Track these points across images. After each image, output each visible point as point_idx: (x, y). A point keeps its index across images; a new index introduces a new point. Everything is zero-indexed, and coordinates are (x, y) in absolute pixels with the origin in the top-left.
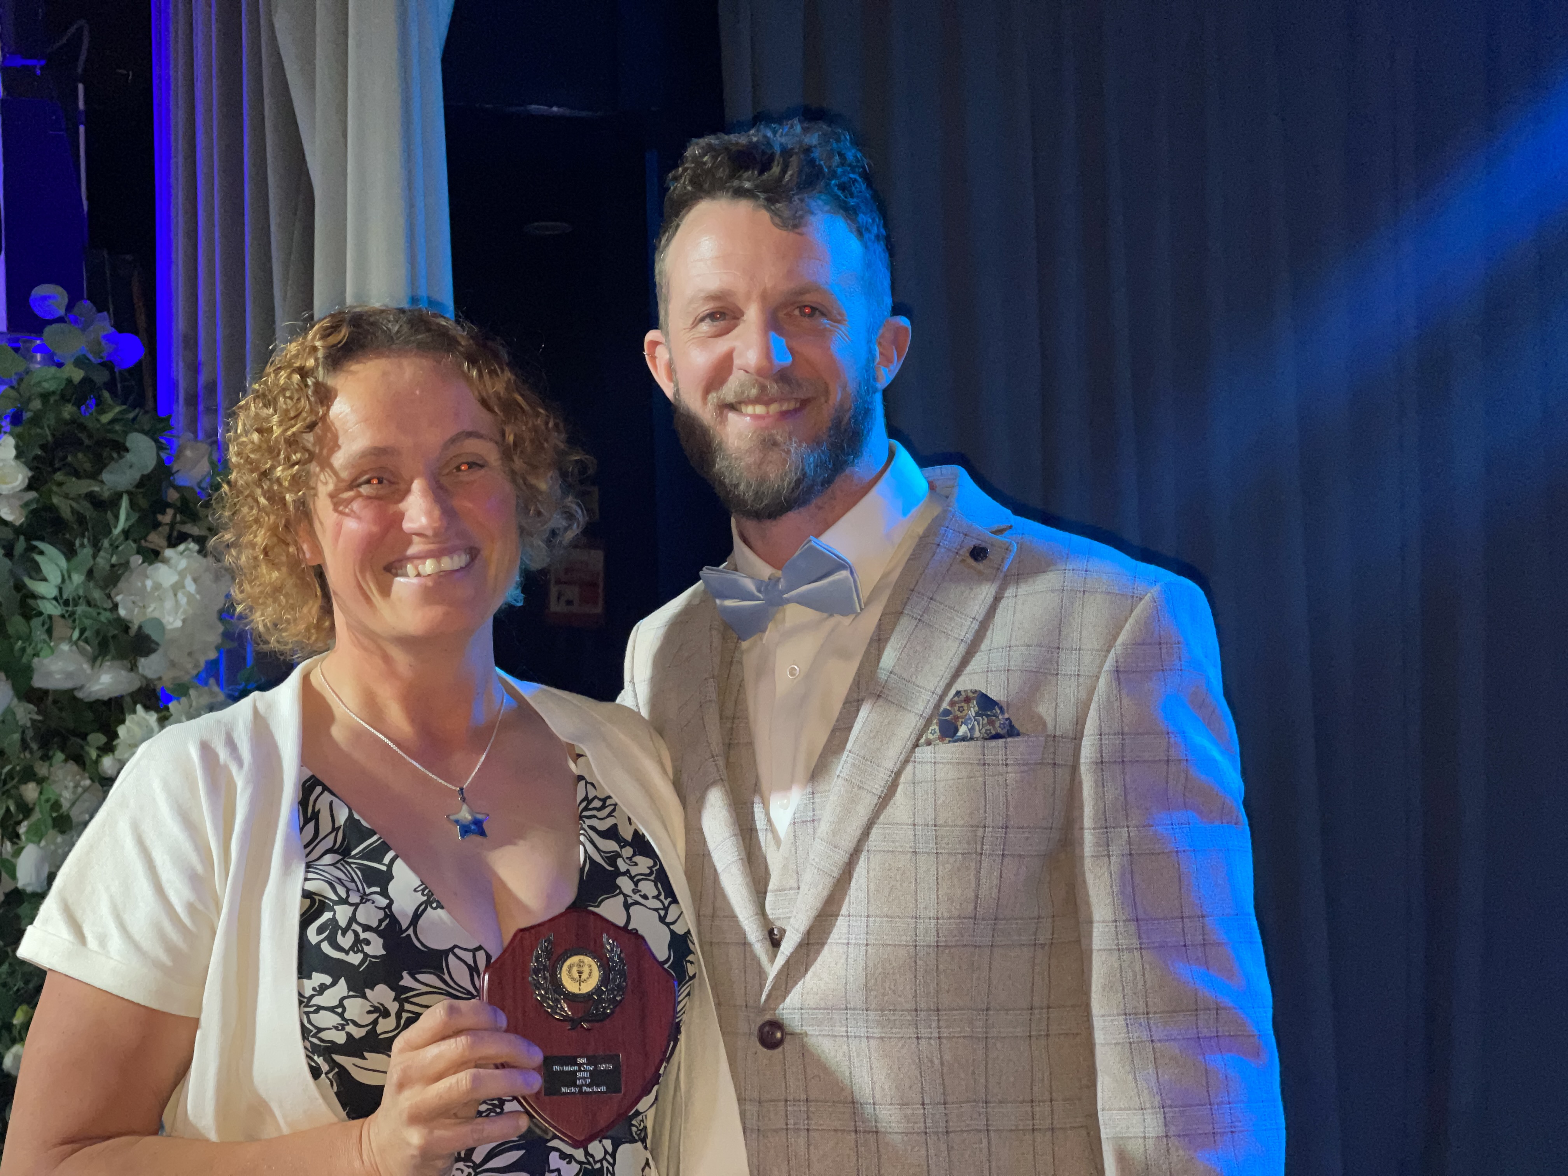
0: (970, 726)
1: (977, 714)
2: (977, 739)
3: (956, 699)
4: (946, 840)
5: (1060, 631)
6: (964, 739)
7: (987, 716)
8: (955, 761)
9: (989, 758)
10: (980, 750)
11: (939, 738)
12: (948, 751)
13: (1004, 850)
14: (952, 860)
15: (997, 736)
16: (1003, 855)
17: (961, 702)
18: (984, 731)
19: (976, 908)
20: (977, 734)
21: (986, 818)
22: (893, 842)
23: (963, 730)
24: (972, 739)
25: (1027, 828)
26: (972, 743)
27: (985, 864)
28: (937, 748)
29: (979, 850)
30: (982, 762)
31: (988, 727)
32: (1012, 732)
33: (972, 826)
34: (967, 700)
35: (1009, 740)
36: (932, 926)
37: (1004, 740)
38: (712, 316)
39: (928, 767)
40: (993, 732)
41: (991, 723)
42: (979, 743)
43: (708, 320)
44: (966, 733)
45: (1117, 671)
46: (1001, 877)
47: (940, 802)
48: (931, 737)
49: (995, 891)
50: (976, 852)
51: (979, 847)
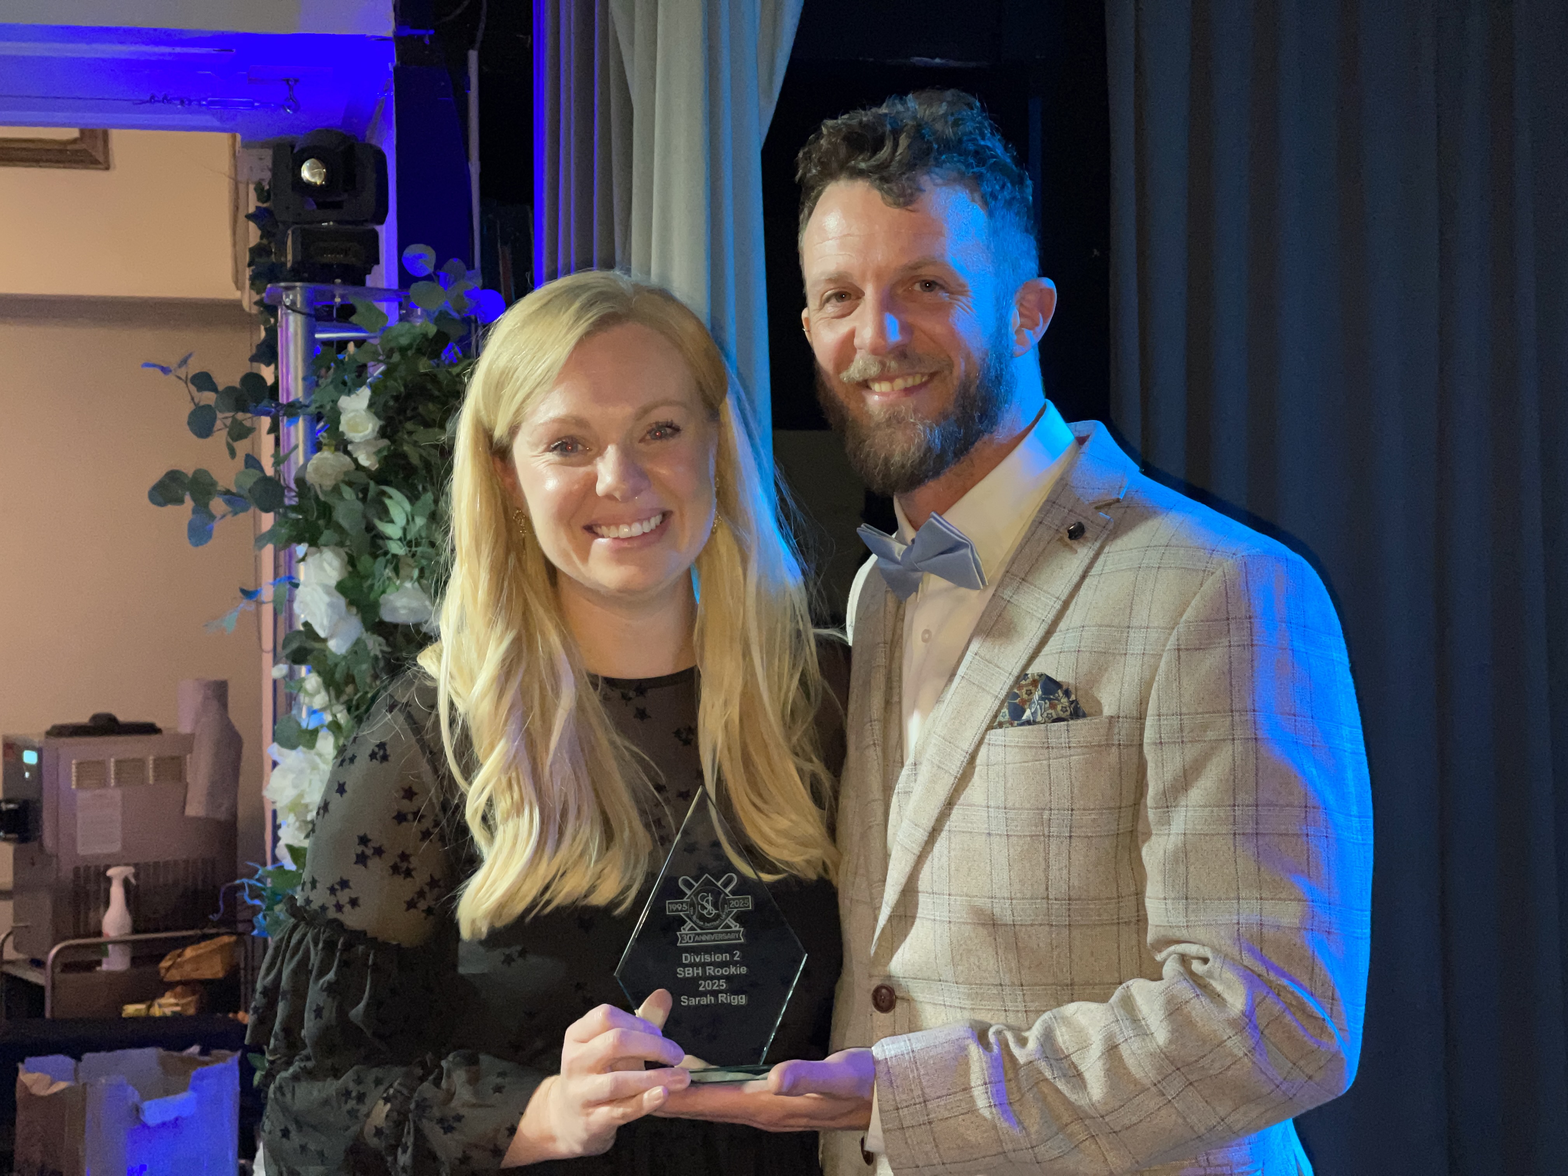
0: (1033, 710)
1: (1041, 698)
4: (1015, 823)
5: (1131, 609)
7: (1050, 700)
8: (1021, 744)
10: (1043, 734)
11: (1009, 722)
13: (1071, 832)
15: (1059, 720)
16: (1070, 837)
17: (1028, 685)
18: (1045, 715)
19: (1047, 889)
20: (1039, 718)
22: (971, 823)
24: (1035, 722)
25: (1093, 810)
27: (1053, 847)
28: (1008, 731)
29: (1046, 833)
30: (1046, 745)
31: (1050, 711)
33: (1038, 809)
34: (1035, 683)
36: (1007, 906)
38: (837, 296)
39: (999, 750)
40: (1055, 717)
41: (1053, 706)
45: (1179, 650)
46: (1070, 858)
47: (1009, 785)
48: (1002, 720)
49: (1065, 872)
50: (1044, 835)
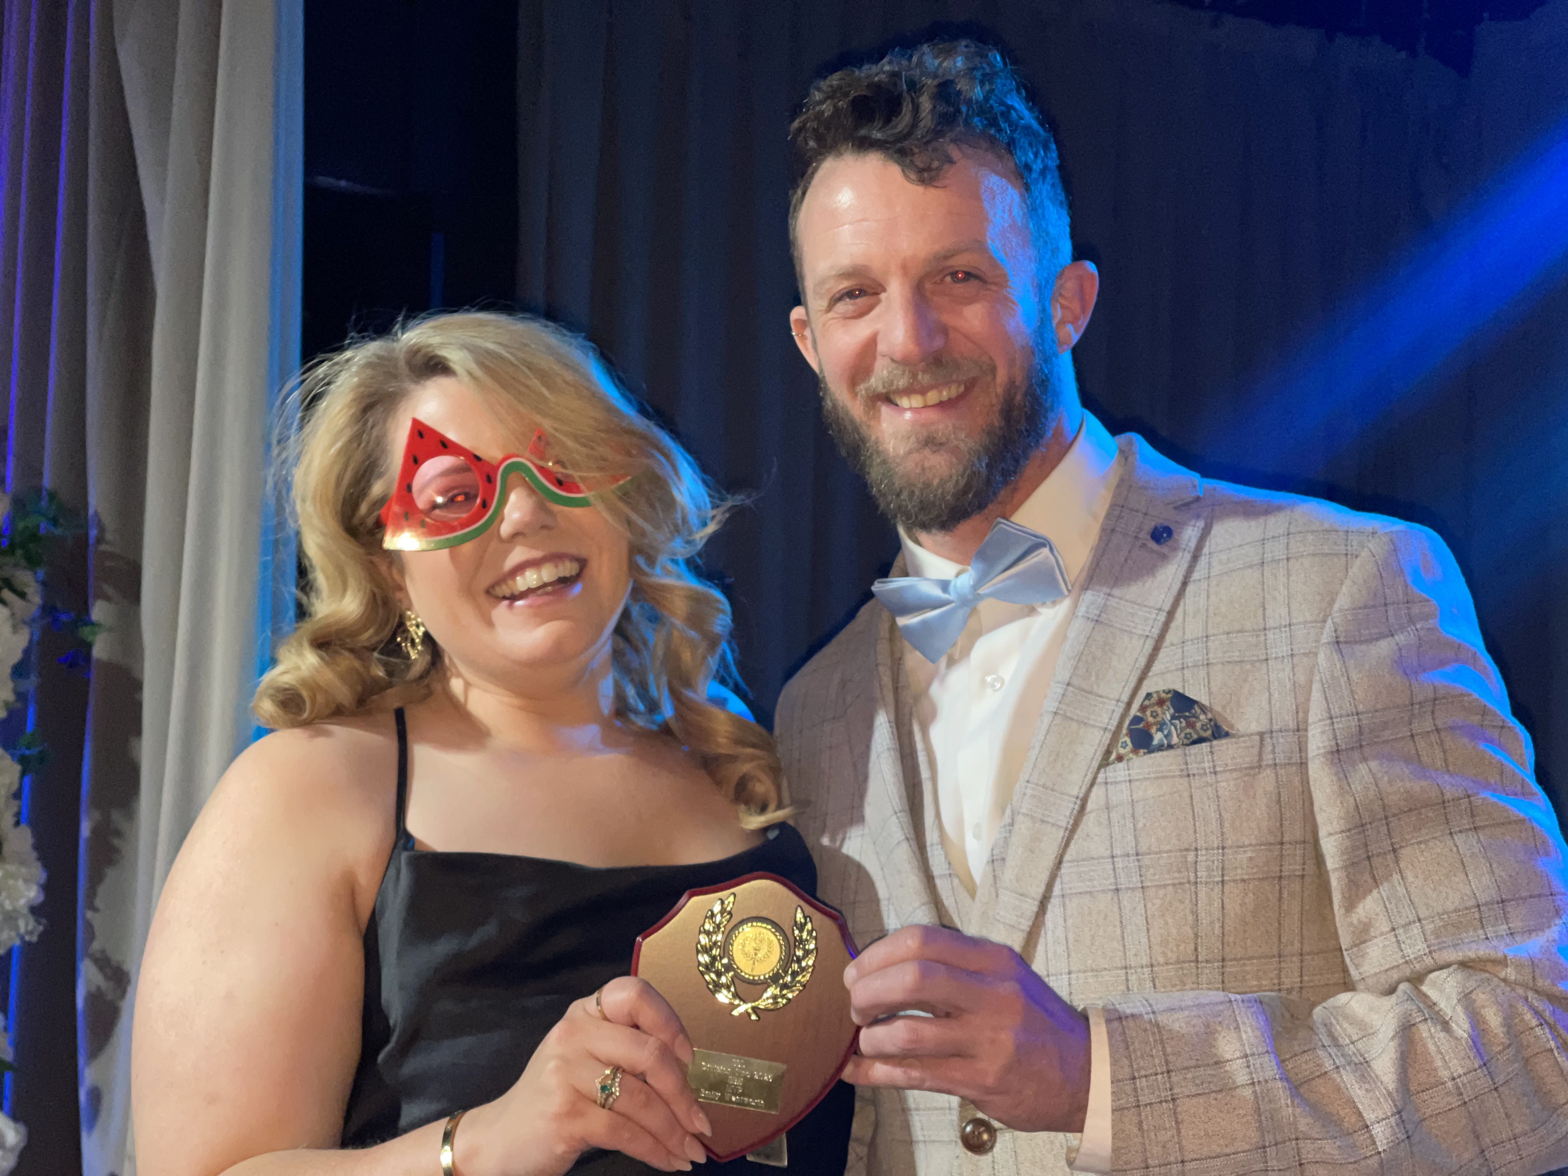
2: (1176, 746)
4: (1152, 871)
5: (1264, 609)
12: (1144, 764)
14: (1161, 892)
21: (1196, 840)
22: (1091, 880)
30: (1185, 773)
32: (1218, 732)
35: (1215, 742)
37: (1208, 744)
39: (1124, 787)
43: (846, 299)
44: (1161, 740)
45: (1338, 643)
48: (1122, 751)
51: (1192, 875)
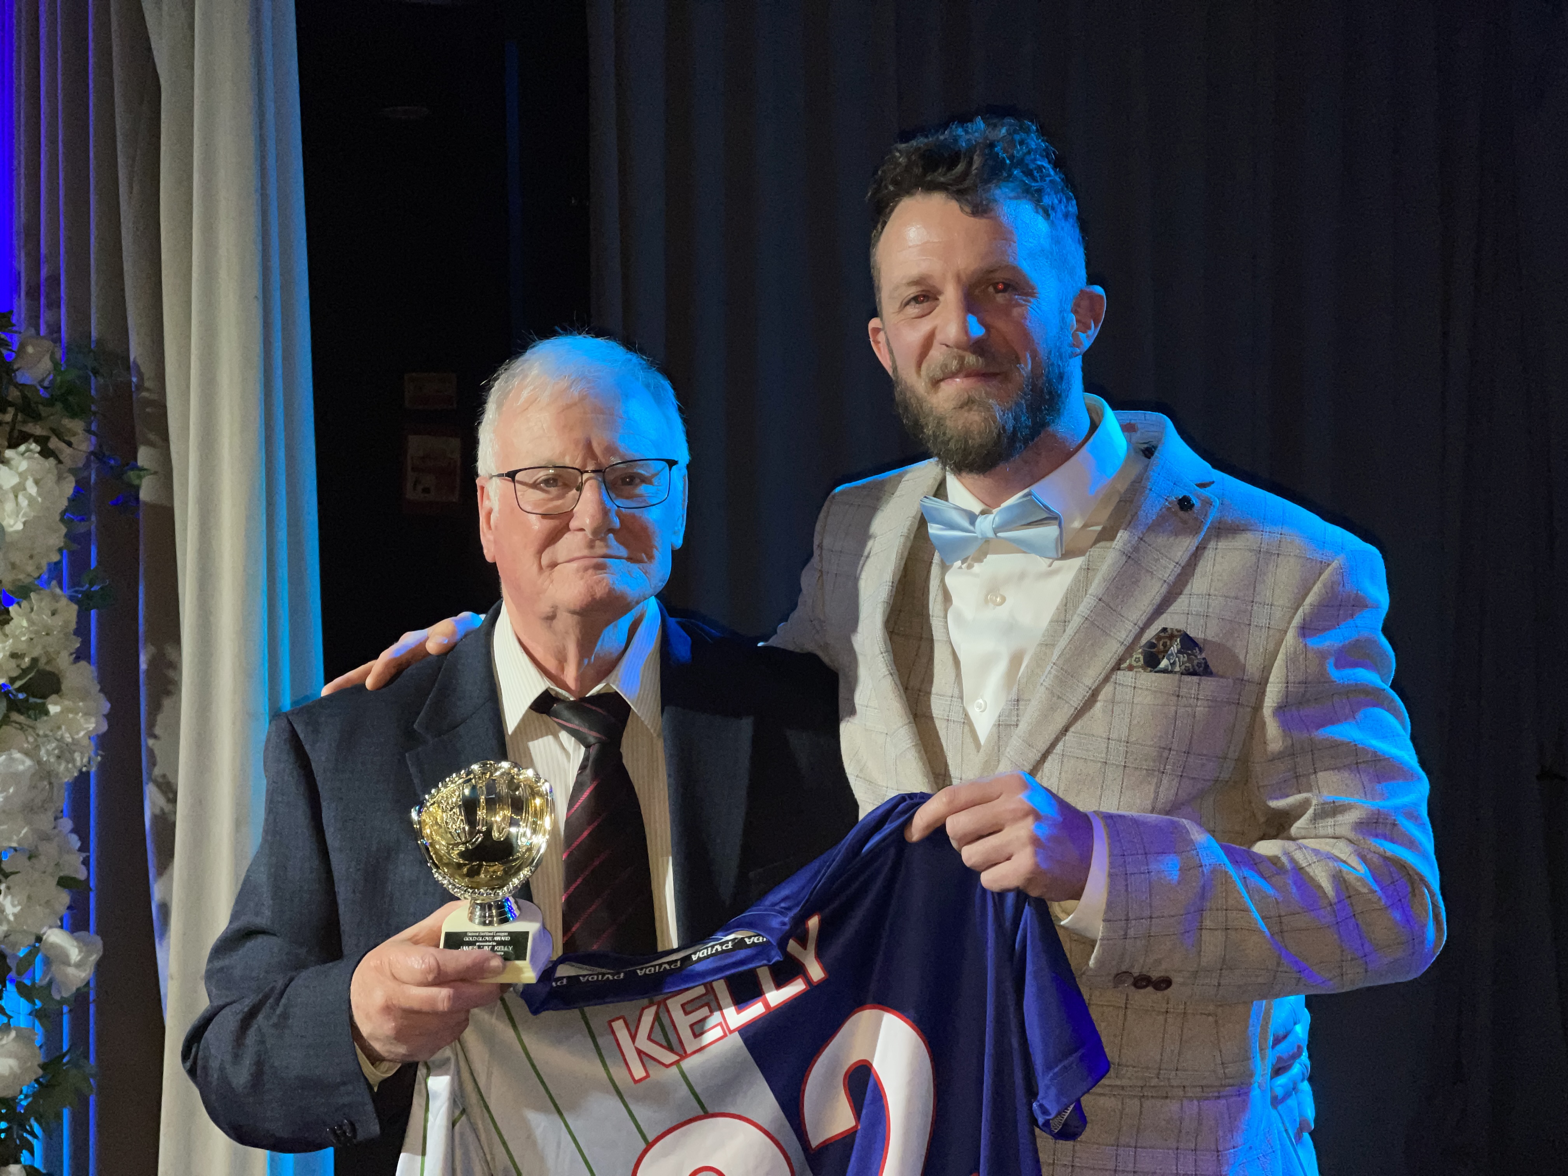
0: (1171, 661)
1: (1179, 650)
2: (1176, 673)
3: (1162, 634)
4: (1135, 756)
5: (1255, 587)
6: (1165, 671)
7: (1188, 653)
8: (1153, 689)
9: (1184, 691)
10: (1176, 683)
11: (1142, 667)
12: (1148, 679)
13: (1182, 771)
14: (1137, 773)
15: (1194, 673)
16: (1181, 776)
17: (1167, 637)
18: (1184, 666)
20: (1177, 668)
21: (1172, 742)
22: (1087, 750)
23: (1164, 663)
24: (1171, 672)
25: (1205, 756)
26: (1170, 675)
27: (1165, 782)
28: (1138, 675)
29: (1162, 769)
30: (1176, 694)
31: (1188, 664)
32: (1206, 671)
33: (1159, 748)
34: (1172, 637)
35: (1203, 678)
38: (916, 299)
39: (1128, 690)
40: (1191, 669)
41: (1190, 661)
42: (1177, 676)
43: (913, 303)
44: (1167, 666)
45: (1304, 627)
47: (1135, 722)
48: (1134, 664)
50: (1159, 770)
51: (1162, 766)
